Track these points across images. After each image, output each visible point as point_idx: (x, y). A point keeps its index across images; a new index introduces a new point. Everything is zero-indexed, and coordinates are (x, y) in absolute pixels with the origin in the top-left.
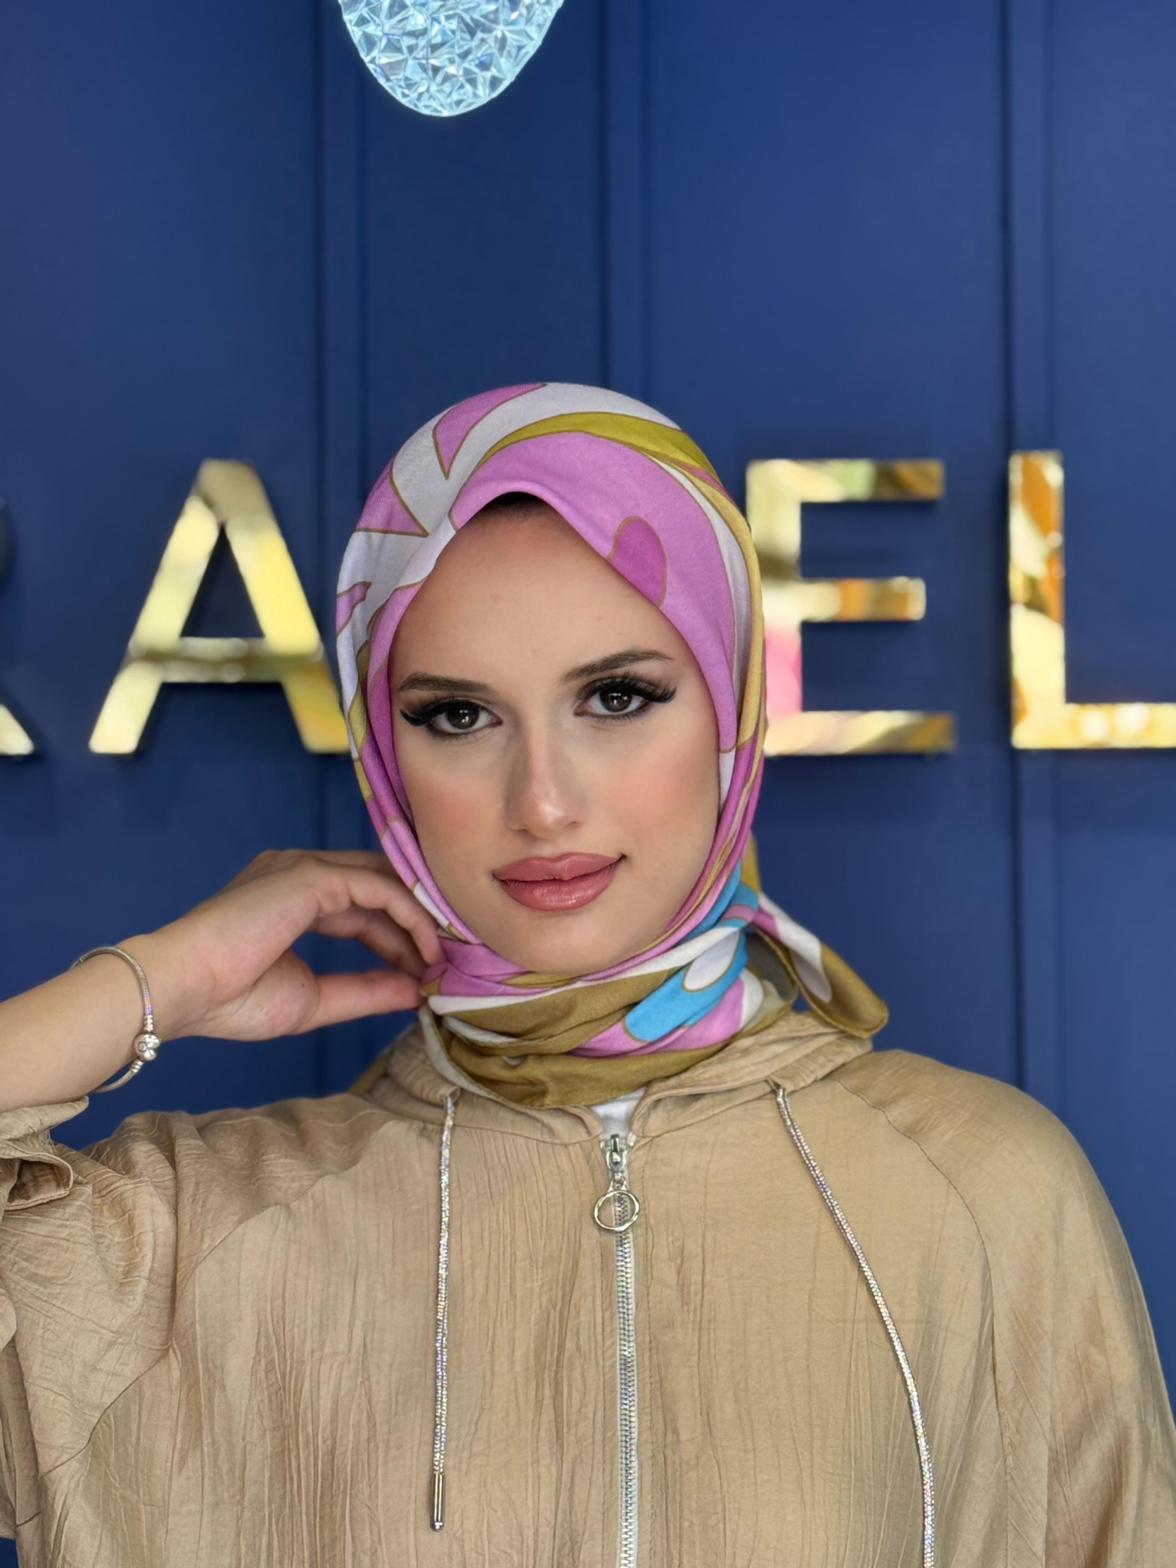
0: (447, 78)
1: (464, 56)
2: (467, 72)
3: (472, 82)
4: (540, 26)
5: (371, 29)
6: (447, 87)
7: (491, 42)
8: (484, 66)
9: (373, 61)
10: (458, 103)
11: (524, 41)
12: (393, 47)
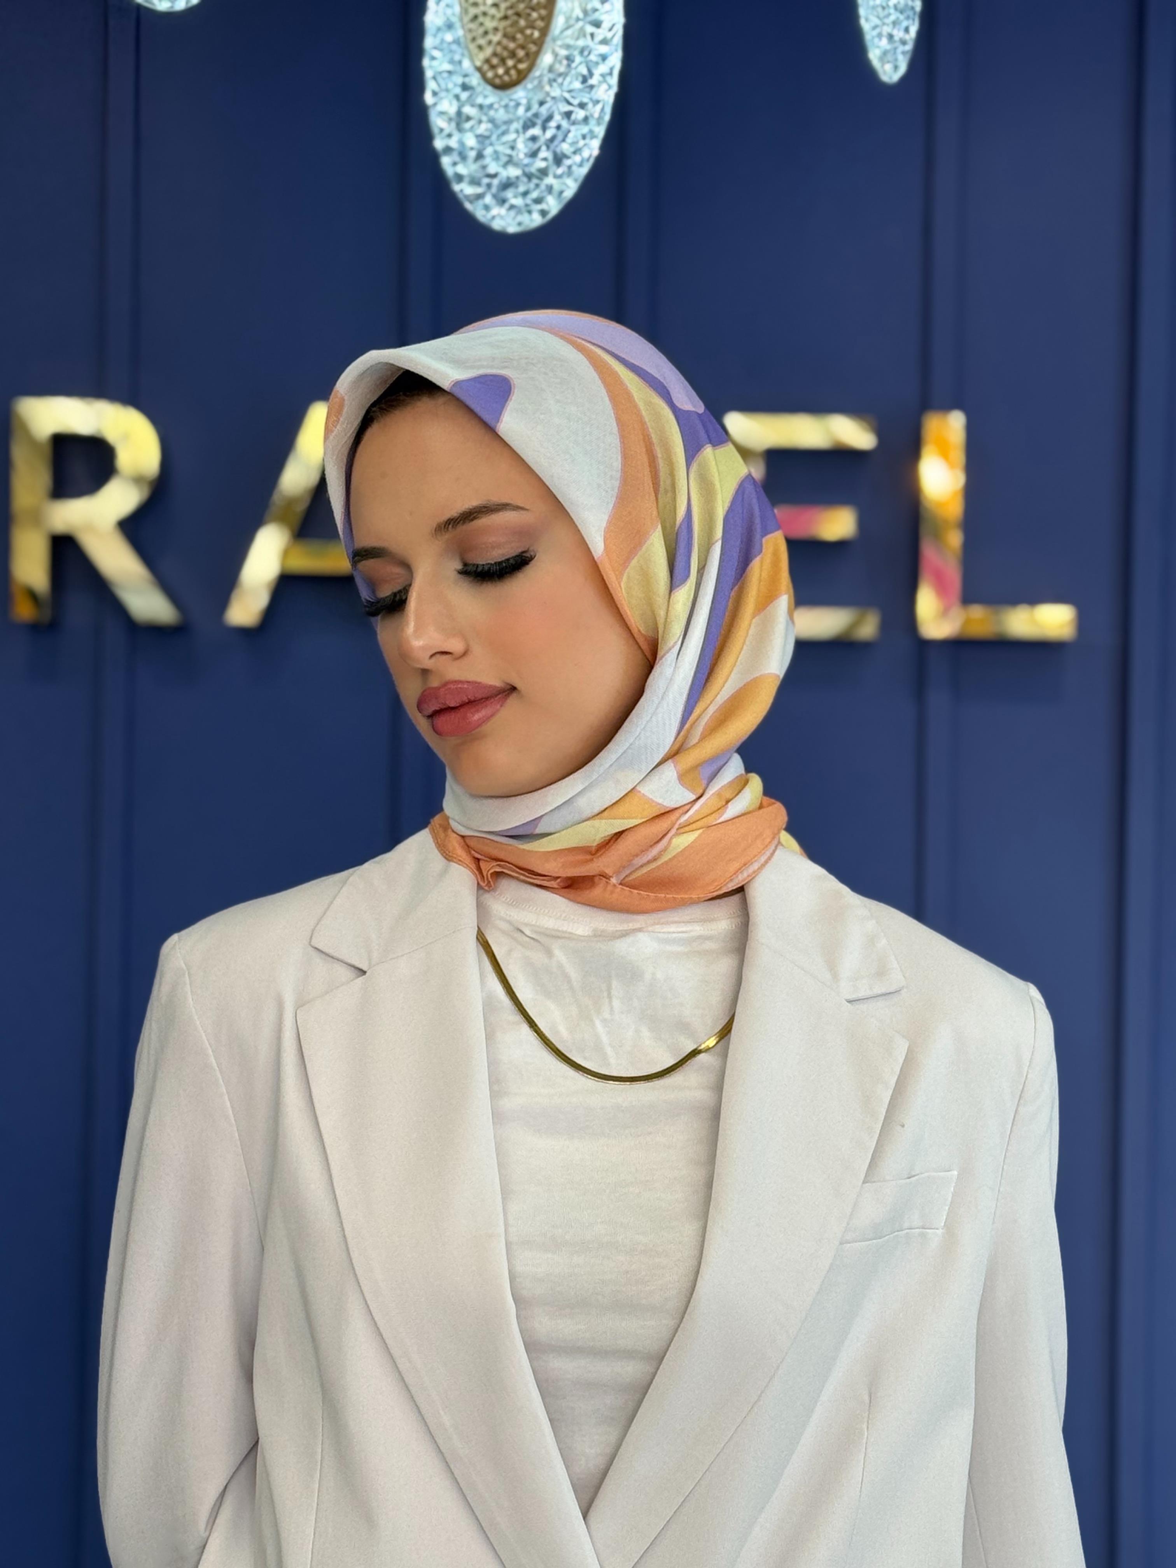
0: (512, 207)
1: (525, 194)
2: (527, 205)
3: (530, 212)
4: (576, 180)
5: (461, 169)
6: (512, 213)
7: (543, 187)
8: (538, 201)
9: (462, 191)
10: (520, 224)
11: (564, 187)
12: (475, 182)
